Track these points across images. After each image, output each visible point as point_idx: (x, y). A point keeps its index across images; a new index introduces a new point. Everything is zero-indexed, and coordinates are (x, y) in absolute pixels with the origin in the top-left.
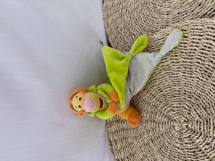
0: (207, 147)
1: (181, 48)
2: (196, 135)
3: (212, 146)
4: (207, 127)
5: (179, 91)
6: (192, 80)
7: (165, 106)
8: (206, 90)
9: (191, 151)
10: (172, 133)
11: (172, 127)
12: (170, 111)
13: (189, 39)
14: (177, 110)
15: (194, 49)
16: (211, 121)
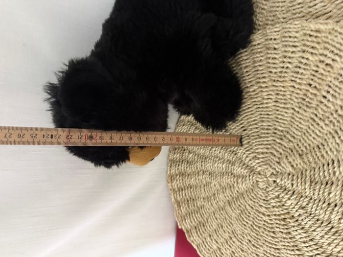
0: (301, 211)
1: (269, 65)
2: (287, 194)
3: (308, 211)
4: (302, 182)
5: (268, 129)
6: (286, 112)
7: (247, 151)
9: (280, 218)
10: (254, 192)
11: (255, 182)
12: (253, 158)
13: (279, 52)
15: (286, 66)
16: (308, 173)
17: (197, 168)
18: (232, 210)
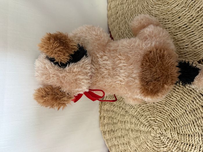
2: (163, 145)
4: (173, 145)
5: (166, 111)
6: (181, 110)
7: (151, 115)
8: (186, 122)
10: (147, 135)
11: (149, 130)
12: (153, 120)
14: (158, 123)
16: (178, 143)
17: (120, 104)
18: (132, 134)
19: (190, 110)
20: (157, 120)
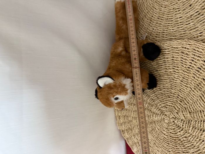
2: (179, 129)
4: (188, 126)
5: (174, 94)
6: (186, 89)
10: (161, 123)
14: (169, 108)
19: (194, 86)
20: (167, 105)
